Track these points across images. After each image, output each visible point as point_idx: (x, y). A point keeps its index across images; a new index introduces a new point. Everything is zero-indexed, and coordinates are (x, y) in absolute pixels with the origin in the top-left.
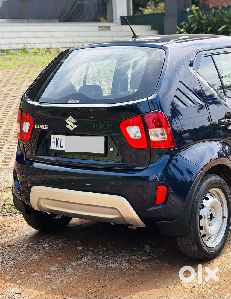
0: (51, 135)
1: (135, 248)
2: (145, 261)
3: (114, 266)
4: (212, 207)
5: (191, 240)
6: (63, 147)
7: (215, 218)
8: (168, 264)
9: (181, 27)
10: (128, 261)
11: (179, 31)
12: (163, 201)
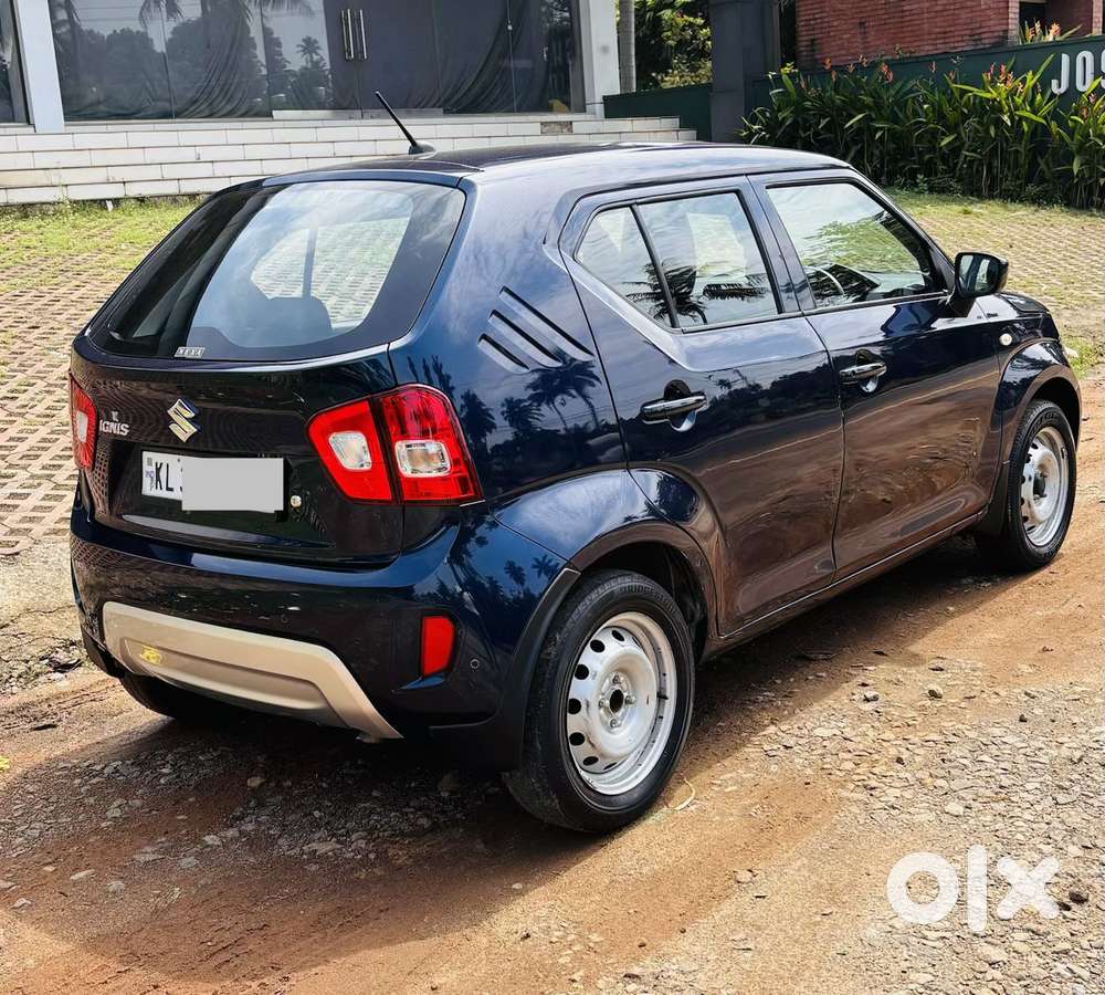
0: (144, 453)
1: (413, 785)
2: (418, 834)
3: (322, 848)
4: (622, 669)
5: (539, 780)
6: (171, 490)
7: (628, 702)
8: (483, 845)
9: (754, 120)
10: (371, 831)
11: (750, 129)
12: (444, 664)
